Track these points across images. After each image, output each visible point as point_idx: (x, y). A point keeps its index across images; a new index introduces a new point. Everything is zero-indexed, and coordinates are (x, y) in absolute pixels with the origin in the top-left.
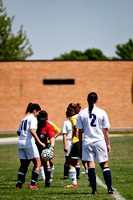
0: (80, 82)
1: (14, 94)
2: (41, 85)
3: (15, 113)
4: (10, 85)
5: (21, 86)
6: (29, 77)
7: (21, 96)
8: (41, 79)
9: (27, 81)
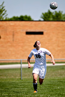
0: (47, 33)
1: (9, 40)
2: (25, 35)
3: (10, 50)
4: (7, 35)
5: (13, 35)
6: (18, 30)
7: (13, 41)
8: (25, 31)
9: (17, 32)
